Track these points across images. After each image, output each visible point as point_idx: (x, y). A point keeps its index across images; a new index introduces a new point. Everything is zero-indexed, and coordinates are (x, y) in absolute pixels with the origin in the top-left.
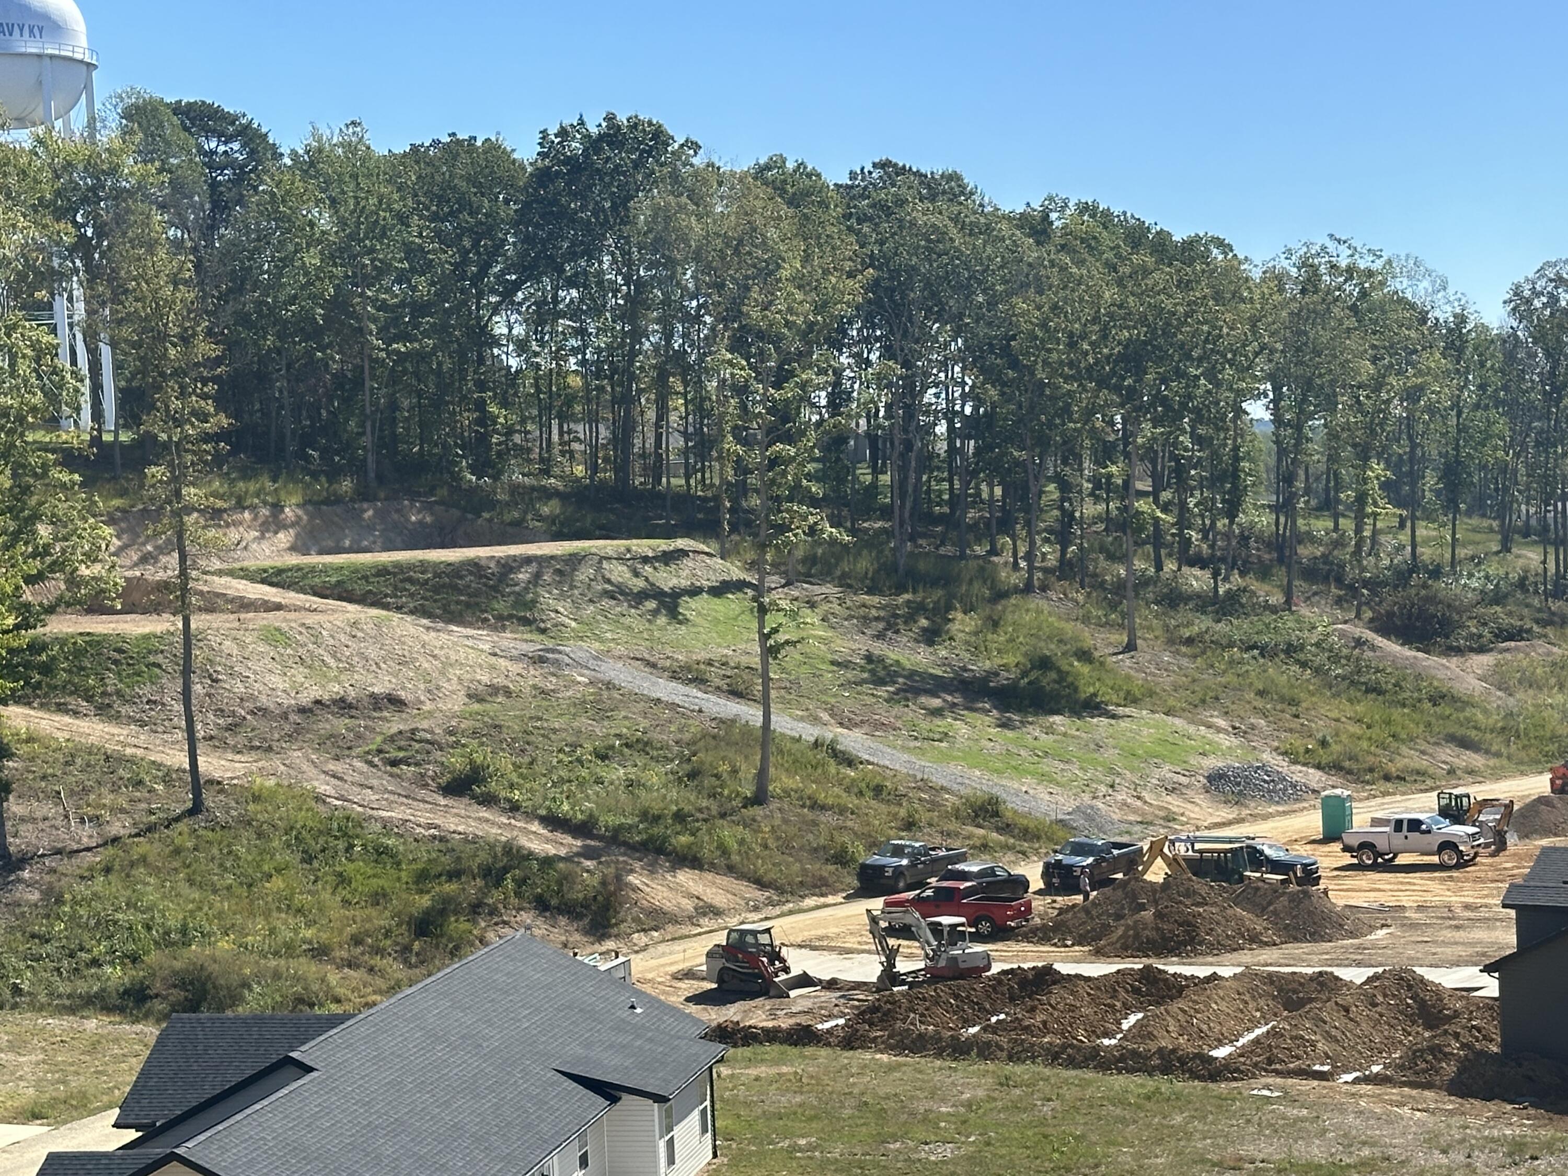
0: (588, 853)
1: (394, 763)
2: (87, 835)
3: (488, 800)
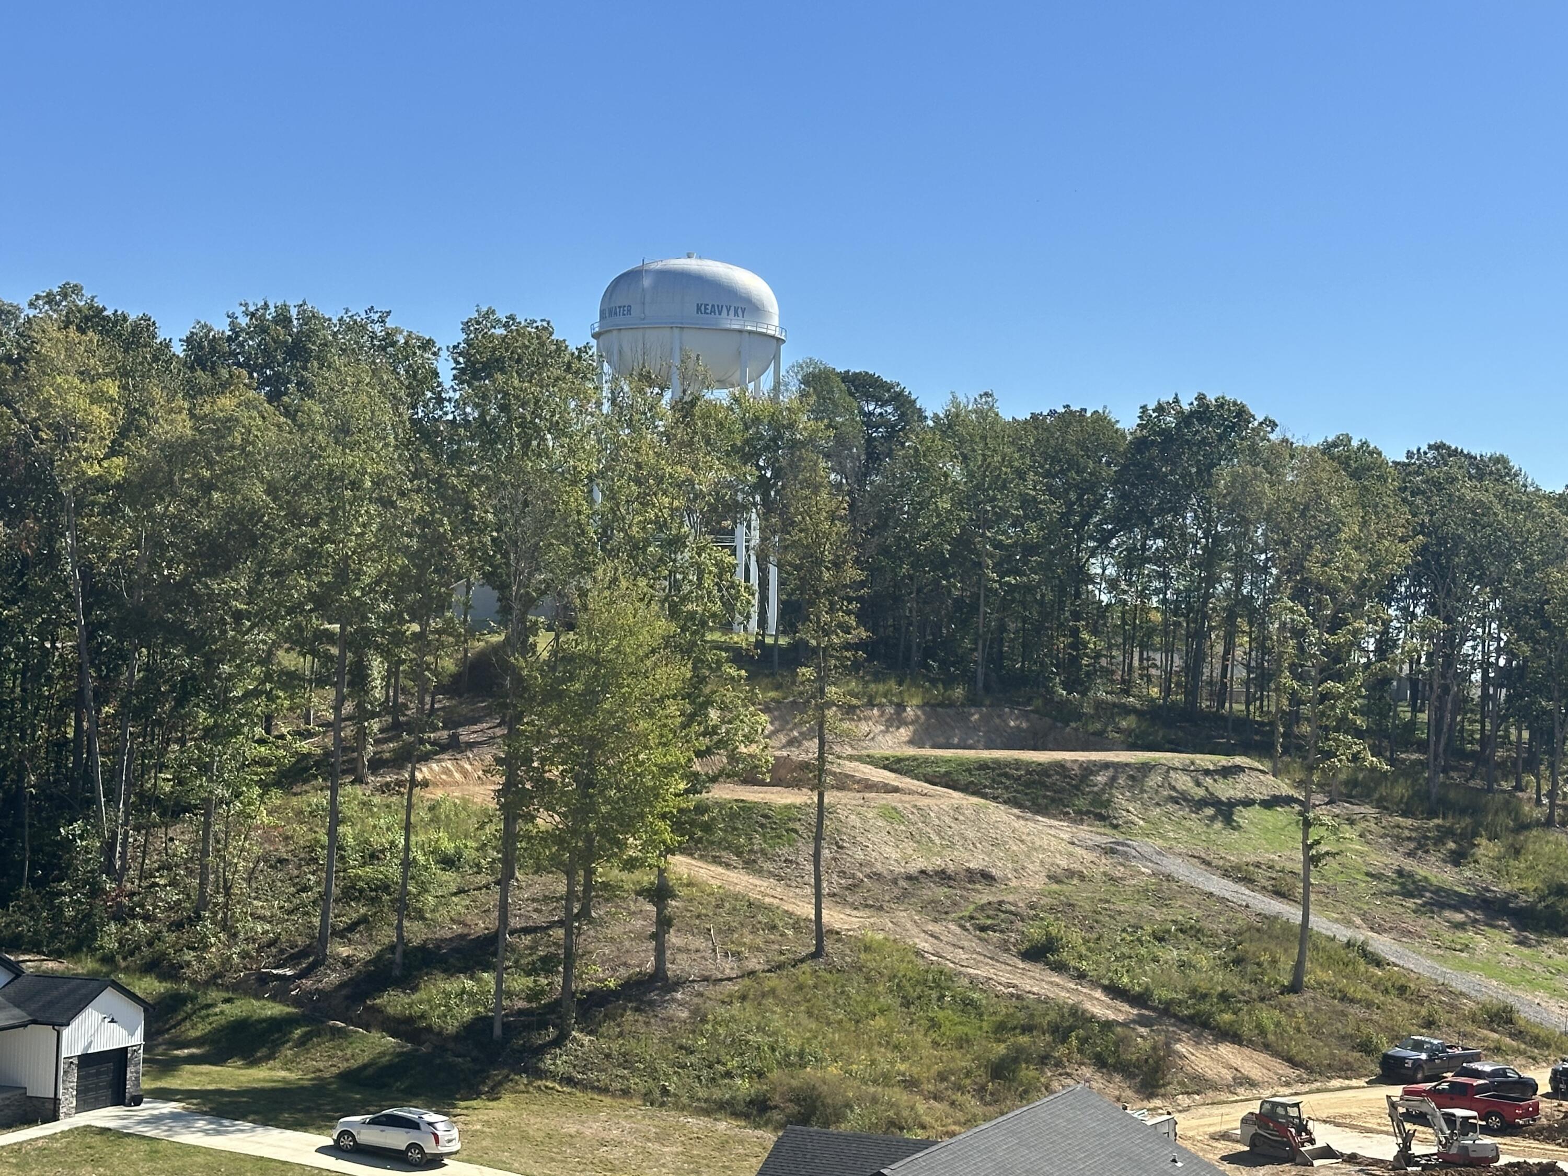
0: (1142, 1021)
1: (983, 929)
2: (729, 967)
3: (1060, 968)
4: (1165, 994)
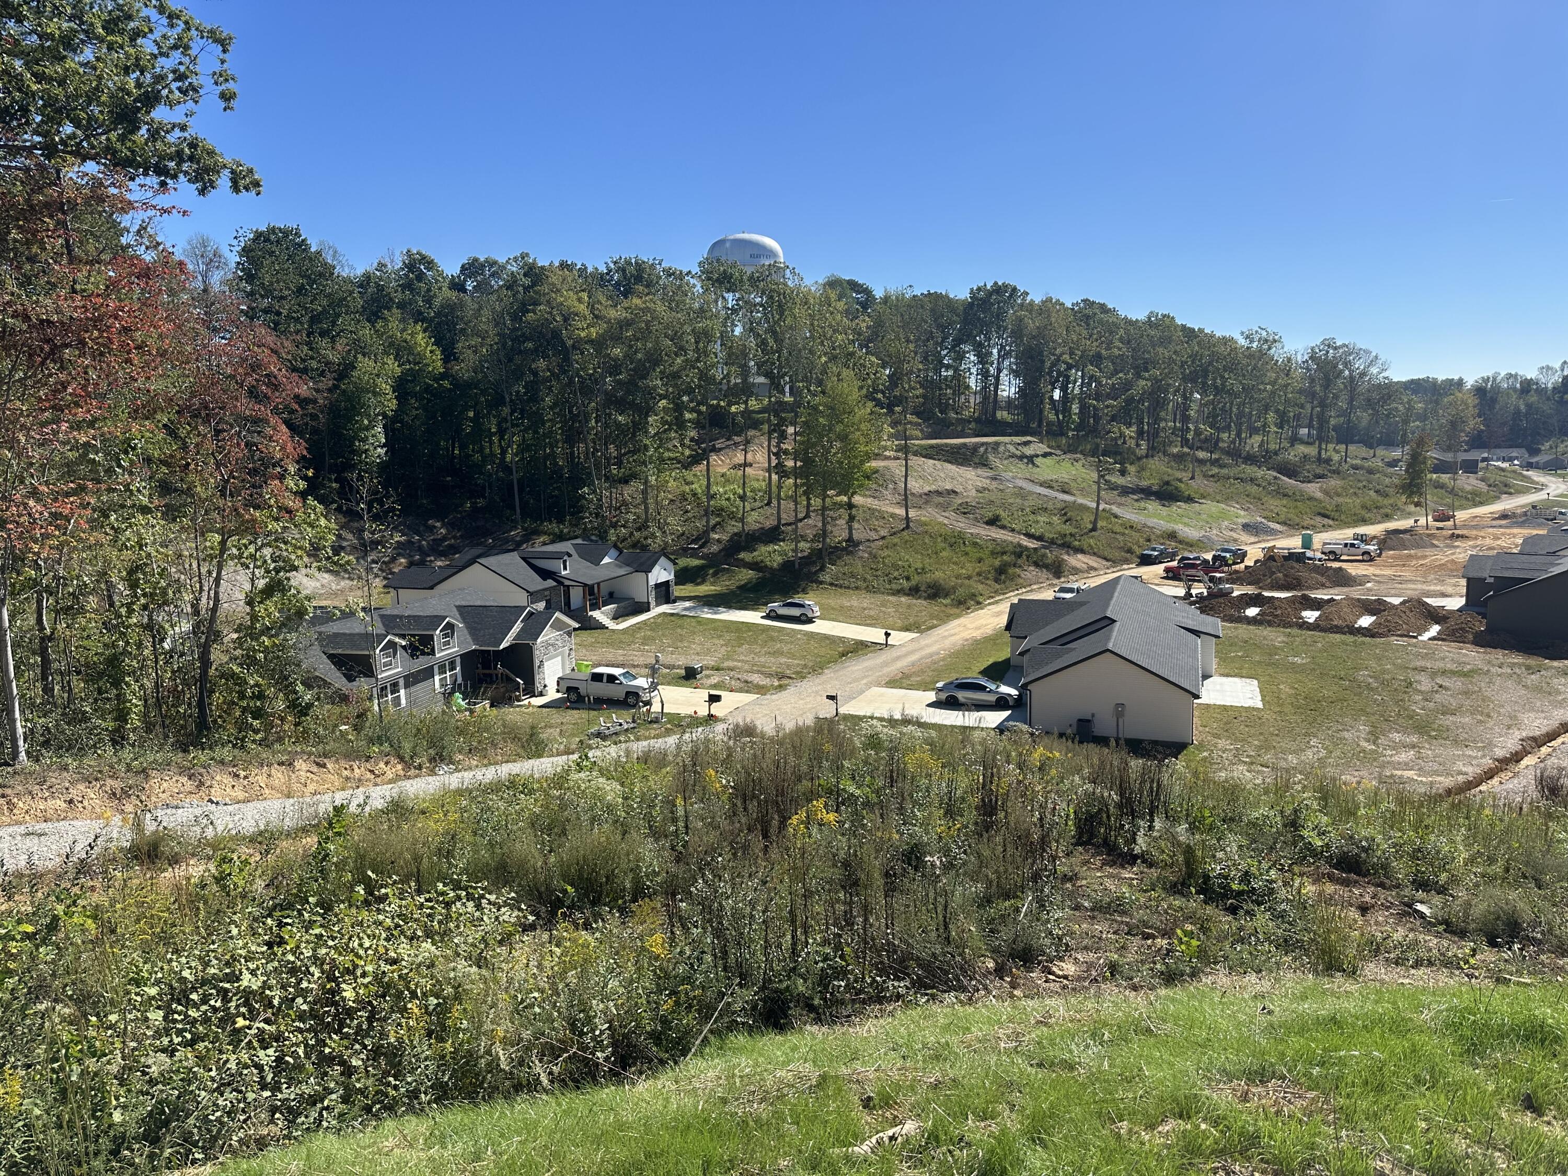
0: (1044, 547)
1: (965, 513)
2: (874, 535)
3: (1003, 527)
4: (1048, 535)
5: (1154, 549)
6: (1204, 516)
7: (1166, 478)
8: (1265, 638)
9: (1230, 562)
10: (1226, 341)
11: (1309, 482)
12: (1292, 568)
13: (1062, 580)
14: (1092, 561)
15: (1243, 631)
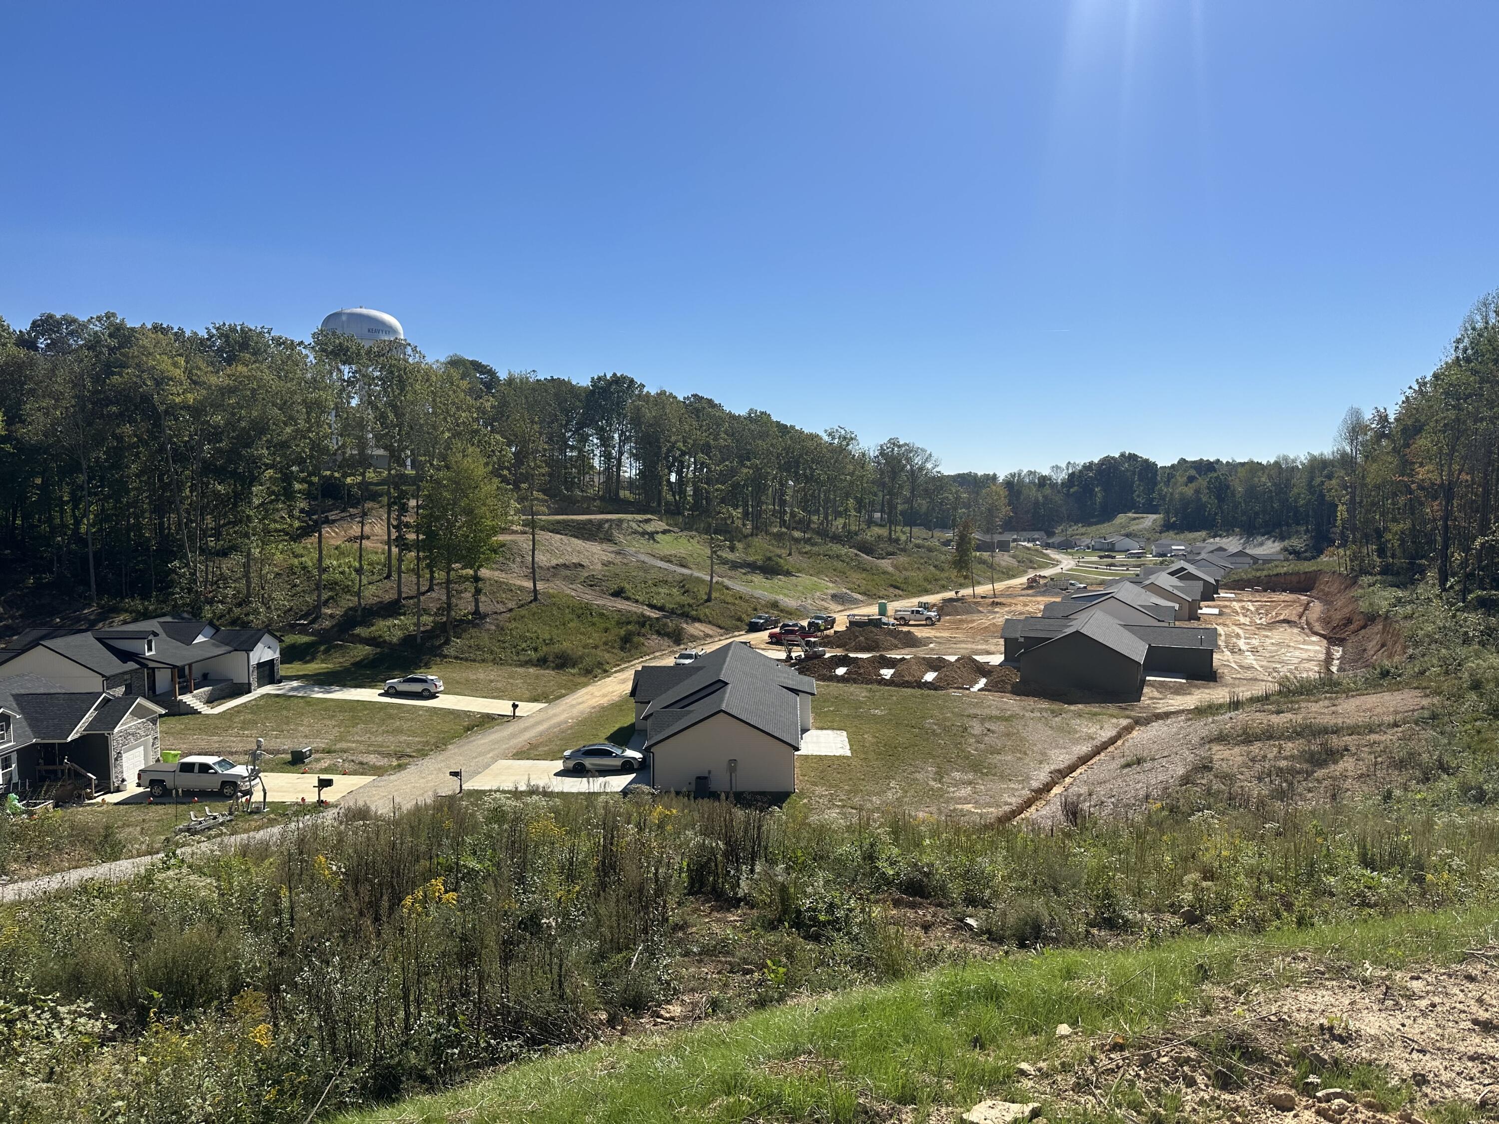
0: (665, 617)
1: (591, 586)
2: (501, 608)
3: (628, 599)
4: (669, 606)
5: (760, 618)
6: (800, 588)
7: (769, 555)
8: (851, 694)
9: (822, 628)
10: (813, 437)
11: (883, 558)
12: (872, 632)
13: (682, 647)
14: (708, 629)
15: (834, 688)
